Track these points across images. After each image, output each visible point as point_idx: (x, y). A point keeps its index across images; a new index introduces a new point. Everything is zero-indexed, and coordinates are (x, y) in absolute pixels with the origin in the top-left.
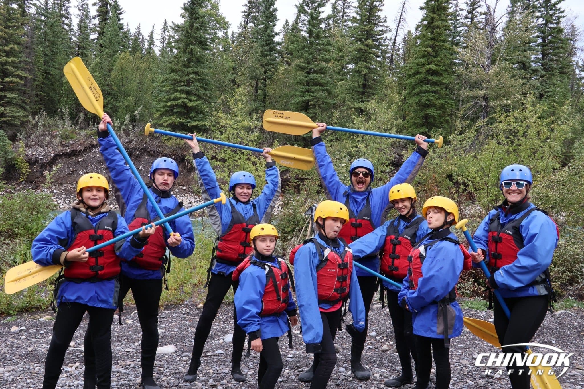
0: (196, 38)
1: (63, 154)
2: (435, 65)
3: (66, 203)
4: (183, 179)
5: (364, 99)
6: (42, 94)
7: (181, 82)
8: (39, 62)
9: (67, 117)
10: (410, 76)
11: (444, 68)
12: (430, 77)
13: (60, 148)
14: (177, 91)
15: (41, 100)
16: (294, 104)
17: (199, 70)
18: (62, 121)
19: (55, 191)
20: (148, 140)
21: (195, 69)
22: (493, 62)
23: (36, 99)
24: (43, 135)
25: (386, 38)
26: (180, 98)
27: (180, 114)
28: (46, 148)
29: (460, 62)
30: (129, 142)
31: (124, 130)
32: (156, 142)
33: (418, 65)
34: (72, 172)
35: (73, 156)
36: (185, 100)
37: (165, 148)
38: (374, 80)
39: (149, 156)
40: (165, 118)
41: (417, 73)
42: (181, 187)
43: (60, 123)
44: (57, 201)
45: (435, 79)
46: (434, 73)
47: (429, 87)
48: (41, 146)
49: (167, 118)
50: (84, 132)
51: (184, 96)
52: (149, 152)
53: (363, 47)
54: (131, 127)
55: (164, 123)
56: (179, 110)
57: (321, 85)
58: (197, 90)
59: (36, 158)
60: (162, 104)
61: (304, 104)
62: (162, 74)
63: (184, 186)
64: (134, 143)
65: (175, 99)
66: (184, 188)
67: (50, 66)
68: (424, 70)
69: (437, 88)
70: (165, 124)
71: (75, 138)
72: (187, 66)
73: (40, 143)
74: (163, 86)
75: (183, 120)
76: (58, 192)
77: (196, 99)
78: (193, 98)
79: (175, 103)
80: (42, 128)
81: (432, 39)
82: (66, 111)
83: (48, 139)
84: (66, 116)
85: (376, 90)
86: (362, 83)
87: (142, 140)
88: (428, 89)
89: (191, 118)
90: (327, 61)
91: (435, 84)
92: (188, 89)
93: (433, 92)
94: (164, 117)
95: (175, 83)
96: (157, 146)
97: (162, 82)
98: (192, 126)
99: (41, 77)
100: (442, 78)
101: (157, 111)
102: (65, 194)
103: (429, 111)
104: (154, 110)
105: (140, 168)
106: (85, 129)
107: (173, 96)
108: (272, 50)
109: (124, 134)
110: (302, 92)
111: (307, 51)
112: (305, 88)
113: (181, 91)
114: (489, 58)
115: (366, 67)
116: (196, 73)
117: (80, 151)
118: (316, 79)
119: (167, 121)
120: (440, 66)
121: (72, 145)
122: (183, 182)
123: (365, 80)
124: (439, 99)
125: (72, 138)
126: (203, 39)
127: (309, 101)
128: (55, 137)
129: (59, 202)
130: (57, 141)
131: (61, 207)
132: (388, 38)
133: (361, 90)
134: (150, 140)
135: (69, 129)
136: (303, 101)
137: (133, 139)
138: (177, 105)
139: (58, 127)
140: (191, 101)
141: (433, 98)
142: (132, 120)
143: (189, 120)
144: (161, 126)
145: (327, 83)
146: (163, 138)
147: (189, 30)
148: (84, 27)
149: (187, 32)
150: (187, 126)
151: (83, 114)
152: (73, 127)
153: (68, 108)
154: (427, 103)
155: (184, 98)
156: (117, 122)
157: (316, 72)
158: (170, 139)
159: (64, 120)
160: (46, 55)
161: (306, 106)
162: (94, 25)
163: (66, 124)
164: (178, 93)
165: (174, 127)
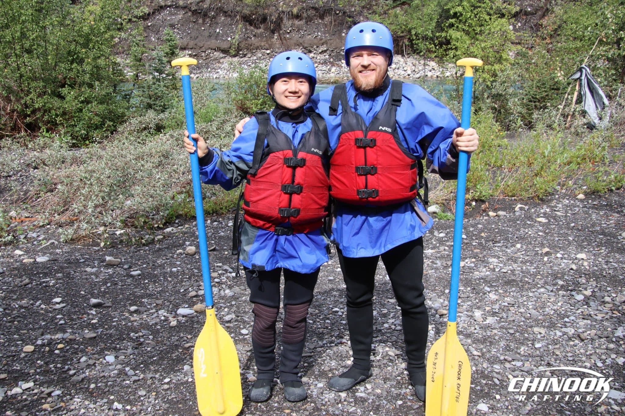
4: (267, 41)
30: (202, 2)
39: (226, 16)
42: (264, 51)
52: (225, 12)
63: (267, 49)
66: (268, 52)
105: (218, 31)
117: (149, 14)
122: (267, 45)
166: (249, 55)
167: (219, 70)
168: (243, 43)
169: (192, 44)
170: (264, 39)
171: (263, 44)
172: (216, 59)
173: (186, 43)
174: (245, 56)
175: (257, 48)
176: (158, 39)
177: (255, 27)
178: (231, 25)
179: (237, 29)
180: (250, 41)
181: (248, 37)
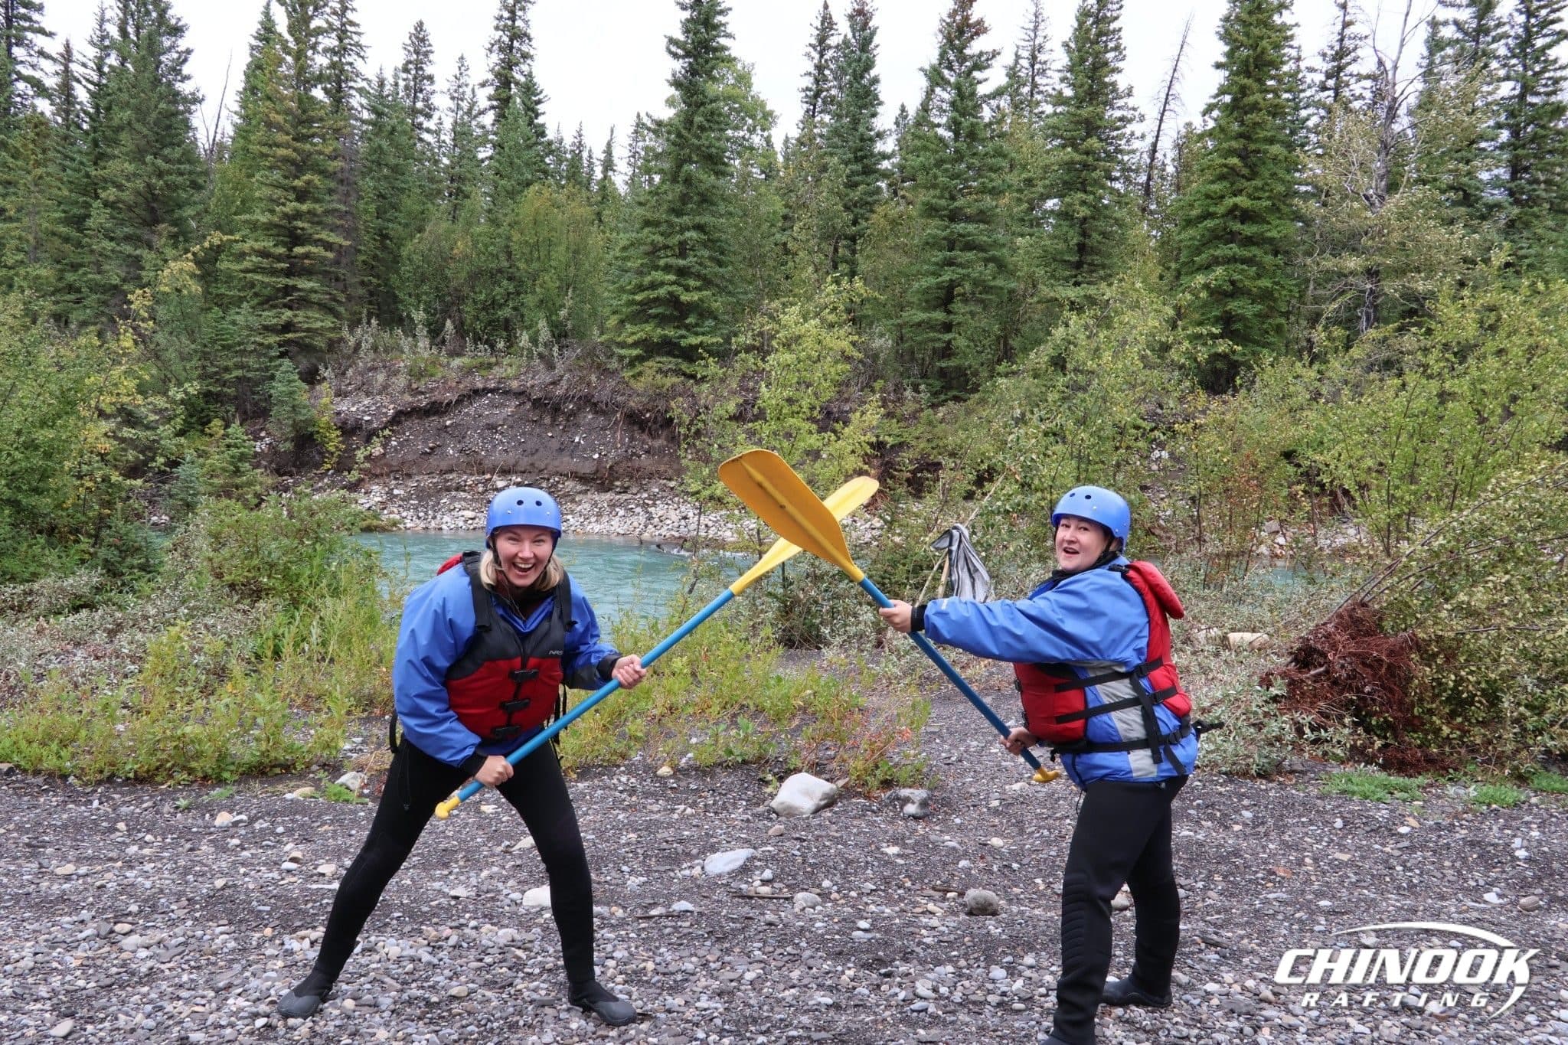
0: (699, 148)
1: (413, 409)
2: (1249, 196)
3: (419, 518)
4: (669, 463)
5: (1080, 278)
6: (374, 280)
7: (666, 247)
8: (366, 211)
9: (422, 331)
10: (1189, 223)
11: (1269, 203)
12: (1237, 226)
13: (408, 398)
14: (657, 268)
15: (371, 294)
16: (918, 292)
17: (705, 219)
18: (410, 339)
19: (396, 492)
20: (593, 378)
21: (698, 219)
22: (1392, 187)
23: (361, 291)
24: (373, 369)
25: (1132, 134)
26: (662, 284)
27: (662, 320)
28: (378, 398)
29: (1309, 188)
30: (554, 383)
31: (541, 356)
32: (612, 383)
33: (1208, 196)
34: (431, 449)
35: (434, 414)
36: (674, 288)
37: (630, 396)
38: (1104, 234)
39: (596, 413)
40: (629, 329)
41: (1207, 215)
42: (663, 481)
43: (405, 343)
44: (399, 513)
45: (1249, 229)
46: (1246, 216)
47: (1234, 249)
48: (368, 394)
49: (635, 329)
50: (457, 362)
51: (672, 277)
52: (595, 405)
53: (1077, 157)
54: (556, 348)
55: (627, 338)
56: (660, 310)
57: (980, 248)
58: (700, 264)
59: (357, 420)
60: (625, 297)
61: (942, 293)
62: (626, 231)
63: (670, 479)
64: (564, 384)
65: (653, 286)
66: (672, 484)
67: (389, 221)
68: (1221, 210)
69: (1255, 251)
70: (630, 340)
71: (439, 375)
72: (679, 213)
73: (365, 388)
74: (627, 259)
75: (670, 332)
76: (402, 492)
77: (698, 284)
78: (692, 283)
79: (653, 295)
80: (371, 355)
81: (1241, 135)
82: (419, 316)
83: (381, 377)
84: (420, 326)
85: (1109, 256)
86: (1075, 241)
87: (582, 379)
88: (1230, 253)
89: (688, 328)
90: (995, 192)
91: (1249, 241)
92: (681, 262)
93: (1244, 261)
94: (628, 326)
95: (655, 251)
96: (613, 391)
97: (624, 249)
98: (691, 346)
99: (369, 244)
100: (1266, 227)
101: (614, 313)
102: (420, 499)
103: (1234, 305)
104: (607, 311)
105: (577, 439)
106: (459, 355)
107: (647, 279)
108: (869, 171)
109: (542, 366)
110: (937, 264)
111: (947, 170)
112: (939, 256)
113: (667, 269)
114: (1382, 178)
115: (1083, 203)
116: (699, 228)
117: (448, 404)
118: (969, 234)
119: (633, 334)
120: (1259, 199)
121: (432, 390)
122: (670, 471)
123: (1084, 234)
124: (1259, 276)
125: (432, 375)
126: (714, 150)
127: (951, 286)
128: (396, 373)
129: (404, 514)
130: (401, 381)
131: (409, 526)
132: (1138, 134)
133: (1075, 259)
134: (598, 378)
135: (426, 355)
136: (939, 286)
137: (562, 377)
138: (657, 299)
139: (403, 352)
140: (687, 289)
141: (1243, 275)
142: (560, 334)
143: (683, 332)
144: (623, 345)
145: (996, 244)
146: (627, 374)
147: (684, 132)
148: (461, 133)
149: (679, 135)
150: (677, 345)
151: (453, 322)
152: (434, 350)
153: (424, 310)
154: (1228, 287)
155: (673, 283)
156: (524, 339)
157: (969, 219)
158: (640, 374)
159: (414, 336)
160: (381, 196)
161: (946, 297)
162: (483, 127)
163: (420, 344)
164: (660, 273)
165: (651, 349)
166: (635, 490)
167: (569, 517)
168: (624, 465)
169: (524, 463)
170: (665, 459)
171: (662, 468)
172: (567, 495)
173: (512, 462)
174: (625, 490)
175: (651, 476)
176: (461, 451)
177: (650, 434)
178: (604, 429)
179: (613, 437)
180: (636, 462)
181: (634, 454)
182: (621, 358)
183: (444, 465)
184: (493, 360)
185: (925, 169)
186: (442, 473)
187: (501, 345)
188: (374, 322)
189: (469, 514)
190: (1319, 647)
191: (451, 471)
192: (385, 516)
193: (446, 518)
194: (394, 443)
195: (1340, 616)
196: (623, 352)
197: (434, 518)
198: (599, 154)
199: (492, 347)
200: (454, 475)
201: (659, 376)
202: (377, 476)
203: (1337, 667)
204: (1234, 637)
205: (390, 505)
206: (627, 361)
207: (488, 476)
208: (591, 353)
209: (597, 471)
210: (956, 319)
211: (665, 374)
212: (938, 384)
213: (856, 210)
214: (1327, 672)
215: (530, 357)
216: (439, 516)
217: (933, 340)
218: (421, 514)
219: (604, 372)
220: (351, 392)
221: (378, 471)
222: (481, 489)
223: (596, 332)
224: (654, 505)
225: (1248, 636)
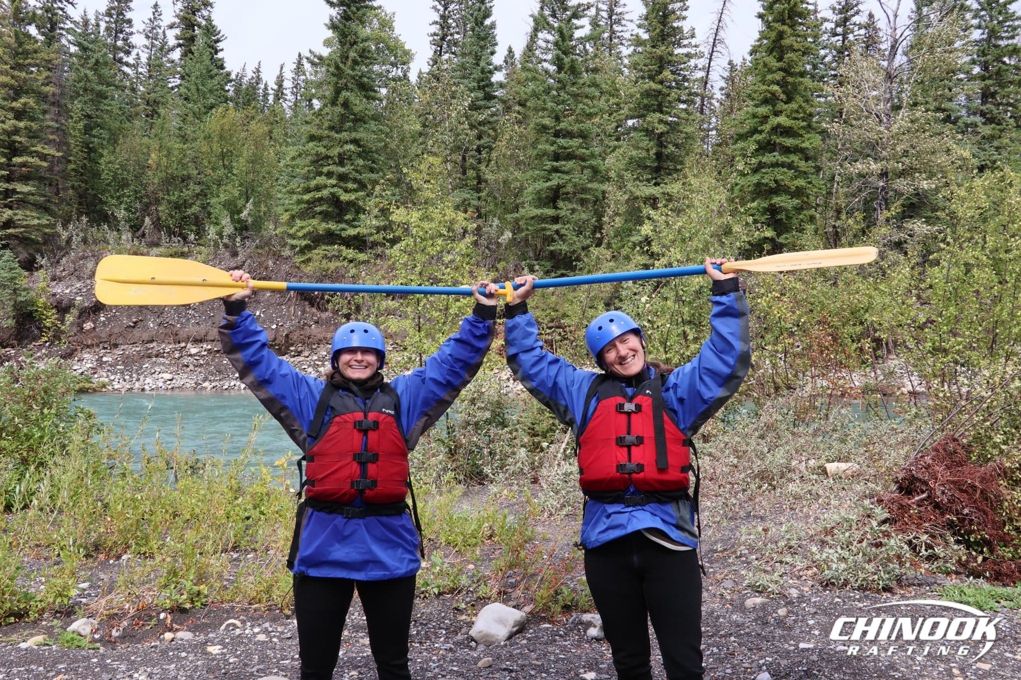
0: (353, 78)
2: (788, 117)
3: (125, 380)
5: (659, 180)
6: (83, 185)
7: (327, 157)
8: (74, 129)
9: (124, 227)
10: (742, 137)
12: (779, 139)
14: (320, 174)
15: (81, 196)
16: (532, 193)
17: (360, 135)
18: (115, 233)
19: (105, 359)
20: (270, 263)
21: (354, 135)
22: (896, 108)
23: (72, 194)
24: (84, 258)
25: (695, 67)
26: (326, 186)
27: (326, 216)
28: (89, 282)
31: (226, 246)
32: (285, 267)
33: (754, 116)
34: (135, 323)
36: (336, 189)
37: (301, 277)
38: (677, 145)
40: (299, 223)
41: (755, 131)
43: (111, 236)
44: (108, 376)
45: (789, 142)
46: (786, 132)
47: (777, 156)
48: (79, 278)
49: (304, 223)
50: (155, 252)
51: (333, 181)
53: (654, 86)
54: (238, 239)
55: (297, 231)
56: (324, 208)
57: (579, 158)
58: (357, 171)
59: (70, 300)
60: (295, 197)
61: (551, 194)
62: (294, 144)
65: (318, 188)
67: (94, 136)
68: (767, 127)
69: (793, 158)
70: (300, 234)
72: (338, 130)
73: (77, 273)
75: (333, 226)
76: (110, 359)
77: (355, 186)
78: (350, 185)
79: (318, 195)
80: (82, 246)
81: (780, 70)
82: (121, 214)
83: (91, 265)
84: (123, 223)
85: (681, 162)
86: (654, 151)
87: (260, 264)
88: (774, 160)
89: (348, 222)
90: (590, 114)
91: (787, 150)
92: (341, 170)
93: (783, 165)
95: (319, 160)
96: (287, 273)
97: (293, 159)
98: (350, 236)
99: (77, 155)
100: (800, 140)
101: (286, 211)
102: (125, 364)
103: (776, 200)
104: (280, 209)
105: (258, 313)
106: (155, 245)
107: (313, 183)
108: (489, 97)
109: (227, 254)
110: (546, 171)
111: (554, 97)
112: (549, 164)
113: (329, 175)
114: (888, 100)
115: (661, 121)
116: (355, 142)
118: (571, 147)
119: (302, 228)
120: (796, 119)
123: (661, 145)
124: (796, 177)
126: (365, 80)
127: (559, 187)
129: (112, 378)
131: (116, 387)
133: (654, 165)
134: (275, 263)
135: (129, 247)
136: (549, 189)
137: (244, 262)
138: (320, 199)
139: (109, 244)
140: (346, 191)
141: (784, 176)
142: (242, 228)
143: (344, 226)
144: (293, 237)
145: (593, 156)
146: (298, 259)
147: (341, 65)
148: (155, 66)
149: (337, 68)
150: (339, 236)
151: (151, 219)
152: (136, 242)
153: (125, 209)
154: (773, 185)
155: (334, 186)
156: (212, 232)
157: (569, 135)
158: (309, 260)
159: (118, 230)
160: (89, 117)
161: (554, 197)
162: (173, 62)
163: (124, 237)
164: (324, 178)
165: (317, 240)
166: (306, 354)
168: (297, 334)
169: (213, 333)
170: (332, 328)
173: (203, 332)
174: (299, 354)
175: (319, 342)
176: (159, 325)
177: (319, 308)
178: (280, 304)
179: (288, 311)
180: (307, 331)
181: (305, 324)
182: (293, 247)
183: (145, 337)
184: (186, 249)
185: (535, 95)
186: (144, 342)
187: (192, 237)
188: (84, 219)
189: (167, 376)
190: (920, 476)
191: (152, 341)
192: (97, 380)
193: (148, 380)
194: (103, 319)
195: (936, 450)
196: (294, 242)
197: (138, 380)
198: (272, 85)
199: (185, 238)
200: (155, 344)
201: (324, 262)
202: (88, 346)
203: (938, 493)
204: (831, 467)
205: (99, 370)
206: (298, 249)
207: (183, 345)
208: (268, 243)
209: (275, 339)
210: (562, 213)
211: (330, 259)
212: (548, 265)
213: (482, 128)
214: (929, 497)
215: (216, 245)
216: (142, 378)
217: (544, 229)
218: (127, 377)
219: (278, 257)
220: (64, 277)
221: (89, 342)
222: (177, 356)
223: (271, 227)
224: (323, 365)
225: (843, 466)
